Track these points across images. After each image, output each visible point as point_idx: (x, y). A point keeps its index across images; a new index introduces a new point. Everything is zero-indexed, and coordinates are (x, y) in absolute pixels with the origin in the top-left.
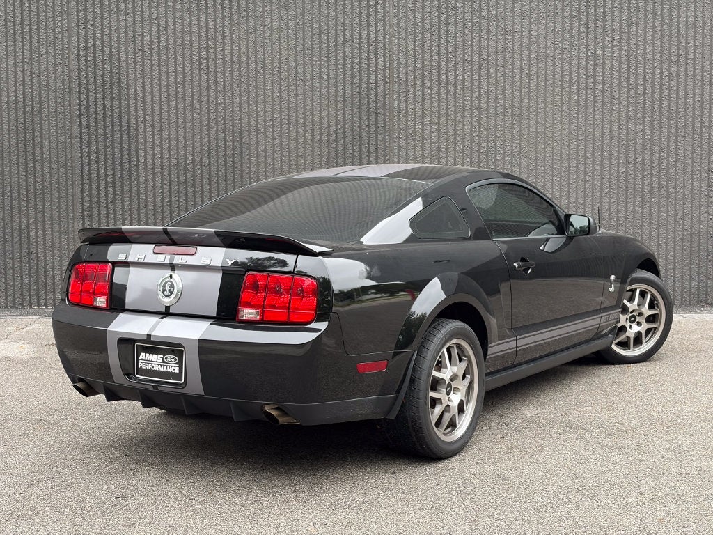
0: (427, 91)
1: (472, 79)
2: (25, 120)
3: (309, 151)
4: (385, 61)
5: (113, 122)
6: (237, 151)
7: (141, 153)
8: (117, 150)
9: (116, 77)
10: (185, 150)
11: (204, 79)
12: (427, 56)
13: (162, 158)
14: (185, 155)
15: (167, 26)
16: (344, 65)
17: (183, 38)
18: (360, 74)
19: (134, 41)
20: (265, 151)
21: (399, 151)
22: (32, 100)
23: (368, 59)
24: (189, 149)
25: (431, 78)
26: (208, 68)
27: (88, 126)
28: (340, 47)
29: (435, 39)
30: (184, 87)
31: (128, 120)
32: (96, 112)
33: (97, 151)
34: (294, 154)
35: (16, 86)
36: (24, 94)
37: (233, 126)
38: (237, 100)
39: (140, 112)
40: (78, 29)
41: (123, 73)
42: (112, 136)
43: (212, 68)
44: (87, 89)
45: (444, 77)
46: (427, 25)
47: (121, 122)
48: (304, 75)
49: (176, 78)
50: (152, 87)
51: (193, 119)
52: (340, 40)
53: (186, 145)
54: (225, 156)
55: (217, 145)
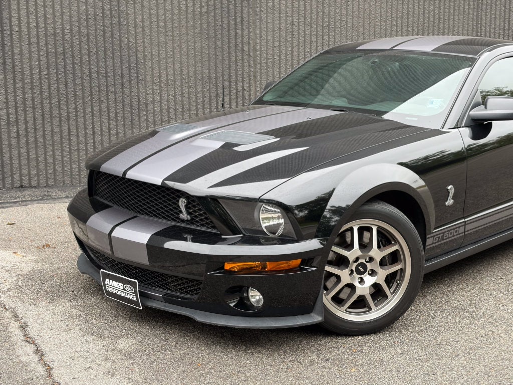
3: (183, 22)
6: (115, 21)
7: (15, 21)
10: (62, 19)
13: (37, 27)
14: (62, 24)
20: (143, 21)
21: (260, 24)
24: (66, 18)
53: (62, 13)
54: (104, 26)
55: (95, 15)
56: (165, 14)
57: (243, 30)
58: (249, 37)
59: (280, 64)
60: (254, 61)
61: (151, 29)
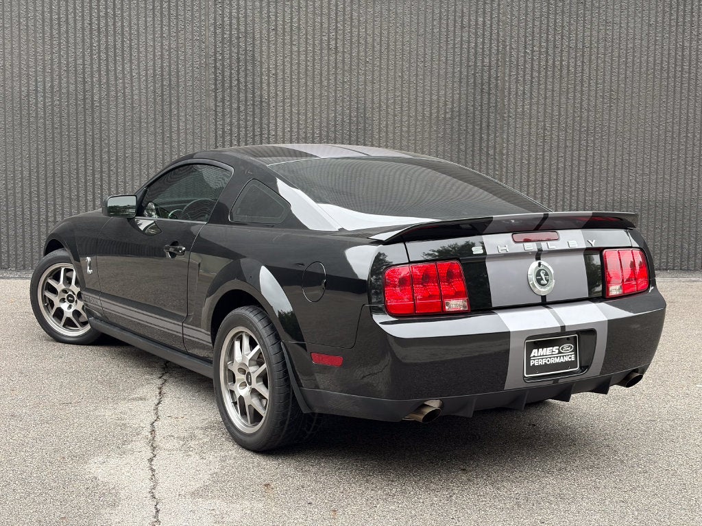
0: (535, 74)
1: (576, 64)
2: (162, 93)
3: (427, 128)
4: (498, 46)
5: (246, 97)
7: (272, 126)
8: (250, 123)
9: (250, 54)
10: (313, 125)
11: (332, 58)
12: (536, 43)
13: (291, 131)
14: (313, 129)
15: (299, 7)
16: (461, 48)
17: (314, 19)
18: (476, 58)
19: (269, 21)
20: (387, 126)
21: (508, 129)
22: (170, 74)
23: (483, 43)
24: (317, 124)
25: (539, 62)
26: (336, 48)
27: (223, 100)
28: (458, 32)
29: (544, 27)
30: (314, 65)
31: (261, 96)
32: (231, 87)
33: (231, 124)
34: (412, 129)
35: (154, 60)
36: (162, 67)
37: (357, 103)
38: (362, 78)
39: (272, 88)
40: (215, 8)
41: (257, 50)
42: (246, 109)
43: (340, 49)
44: (223, 65)
45: (550, 62)
46: (537, 15)
47: (254, 97)
48: (424, 57)
49: (306, 57)
50: (284, 65)
51: (321, 95)
52: (458, 25)
53: (314, 119)
54: (350, 131)
55: (343, 121)
56: (409, 120)
57: (488, 135)
58: (495, 142)
59: (529, 168)
60: (501, 164)
61: (394, 133)
